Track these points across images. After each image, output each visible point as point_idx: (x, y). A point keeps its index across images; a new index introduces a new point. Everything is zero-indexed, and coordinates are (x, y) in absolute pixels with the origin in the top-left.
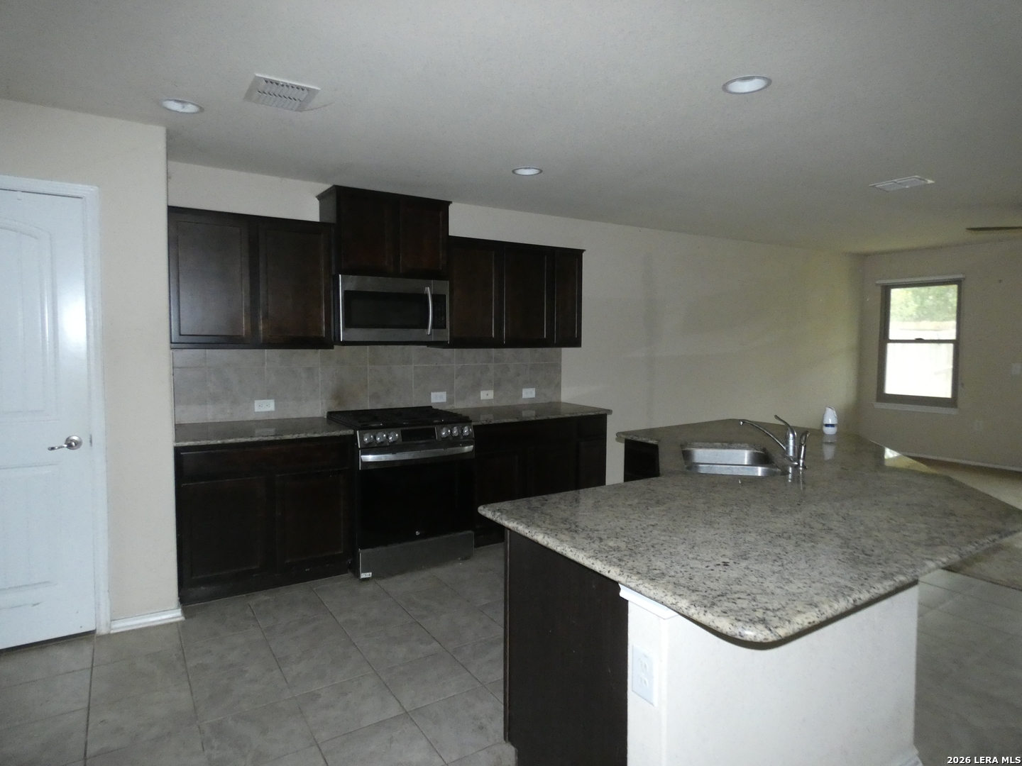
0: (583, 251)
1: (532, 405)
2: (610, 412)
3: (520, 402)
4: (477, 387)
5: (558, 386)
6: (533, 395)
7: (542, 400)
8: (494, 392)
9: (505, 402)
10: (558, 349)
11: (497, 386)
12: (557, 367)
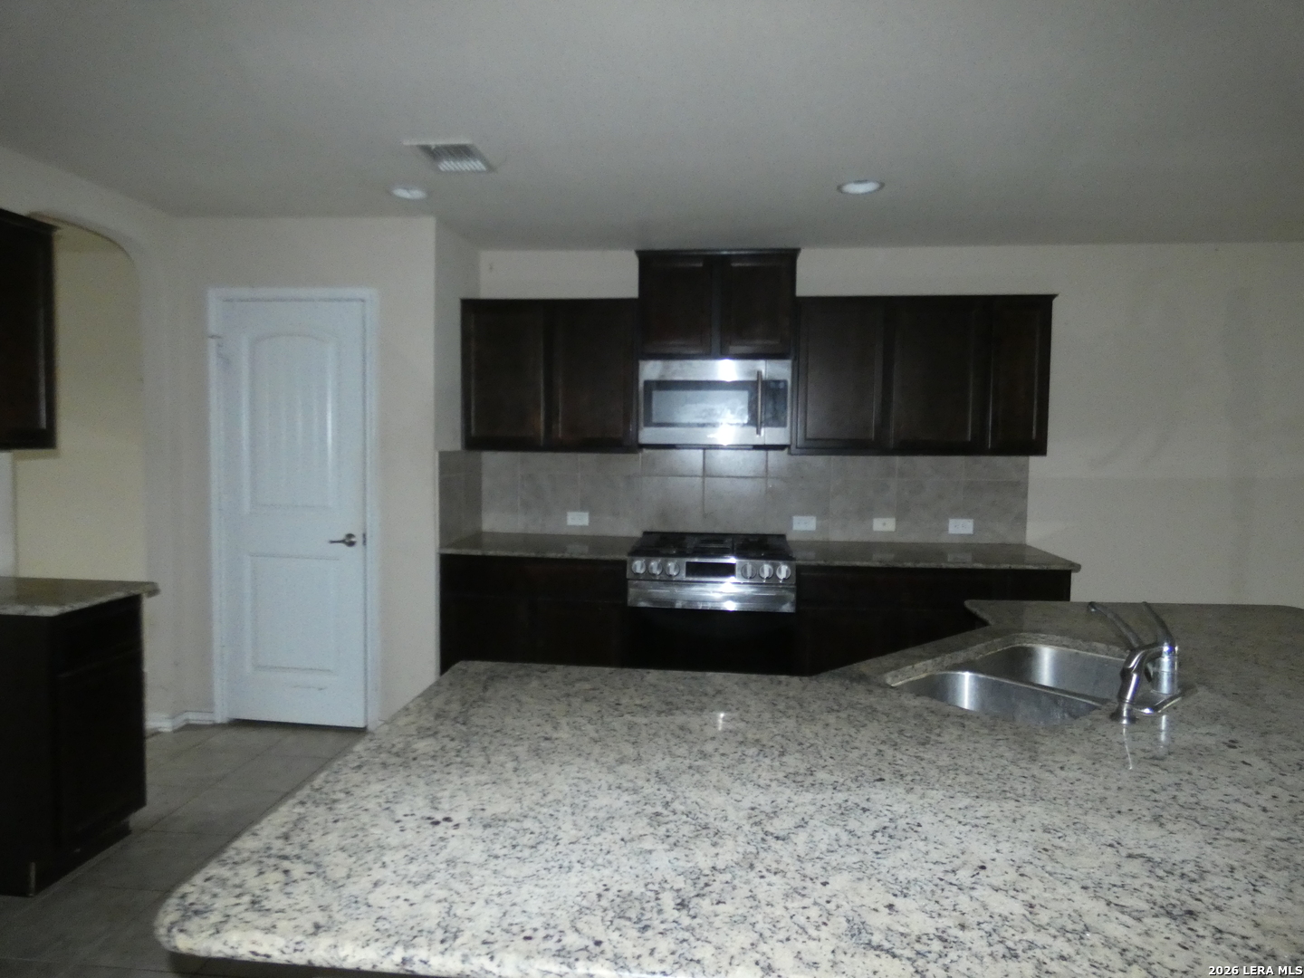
0: (1052, 297)
1: (965, 546)
2: (1077, 568)
3: (943, 539)
4: (866, 512)
5: (1021, 519)
6: (970, 531)
7: (987, 538)
8: (897, 520)
9: (914, 536)
10: (1021, 459)
11: (901, 512)
12: (1019, 488)
